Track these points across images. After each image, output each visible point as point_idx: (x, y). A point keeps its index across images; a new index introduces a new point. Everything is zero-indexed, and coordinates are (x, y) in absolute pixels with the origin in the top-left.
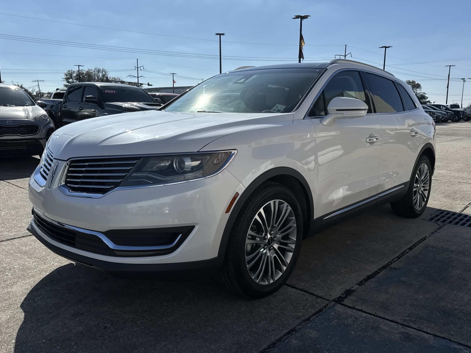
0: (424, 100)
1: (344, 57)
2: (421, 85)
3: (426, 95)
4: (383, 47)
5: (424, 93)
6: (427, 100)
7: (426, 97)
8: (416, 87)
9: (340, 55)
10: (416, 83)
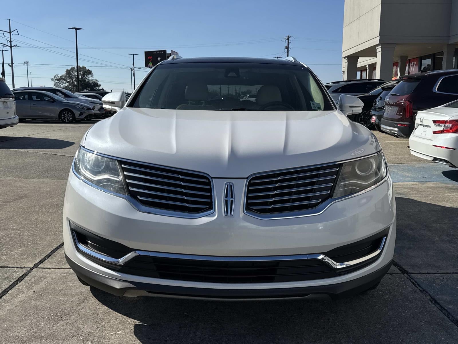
0: (97, 88)
1: (9, 33)
2: (92, 71)
3: (98, 83)
4: (73, 28)
5: (96, 80)
6: (101, 88)
7: (99, 85)
8: (88, 73)
9: (3, 31)
10: (87, 69)
